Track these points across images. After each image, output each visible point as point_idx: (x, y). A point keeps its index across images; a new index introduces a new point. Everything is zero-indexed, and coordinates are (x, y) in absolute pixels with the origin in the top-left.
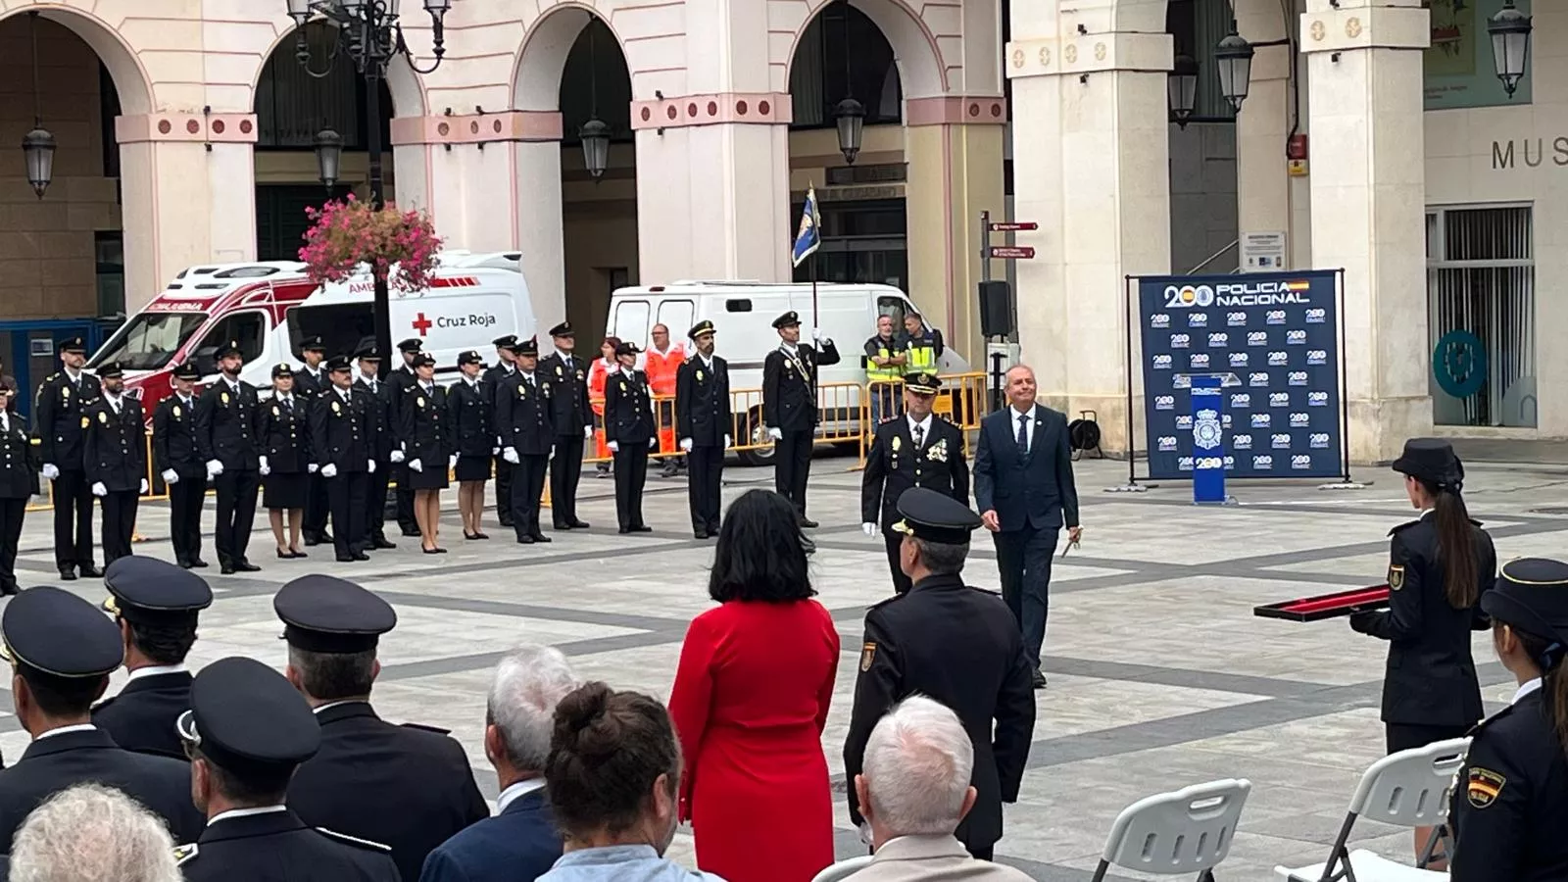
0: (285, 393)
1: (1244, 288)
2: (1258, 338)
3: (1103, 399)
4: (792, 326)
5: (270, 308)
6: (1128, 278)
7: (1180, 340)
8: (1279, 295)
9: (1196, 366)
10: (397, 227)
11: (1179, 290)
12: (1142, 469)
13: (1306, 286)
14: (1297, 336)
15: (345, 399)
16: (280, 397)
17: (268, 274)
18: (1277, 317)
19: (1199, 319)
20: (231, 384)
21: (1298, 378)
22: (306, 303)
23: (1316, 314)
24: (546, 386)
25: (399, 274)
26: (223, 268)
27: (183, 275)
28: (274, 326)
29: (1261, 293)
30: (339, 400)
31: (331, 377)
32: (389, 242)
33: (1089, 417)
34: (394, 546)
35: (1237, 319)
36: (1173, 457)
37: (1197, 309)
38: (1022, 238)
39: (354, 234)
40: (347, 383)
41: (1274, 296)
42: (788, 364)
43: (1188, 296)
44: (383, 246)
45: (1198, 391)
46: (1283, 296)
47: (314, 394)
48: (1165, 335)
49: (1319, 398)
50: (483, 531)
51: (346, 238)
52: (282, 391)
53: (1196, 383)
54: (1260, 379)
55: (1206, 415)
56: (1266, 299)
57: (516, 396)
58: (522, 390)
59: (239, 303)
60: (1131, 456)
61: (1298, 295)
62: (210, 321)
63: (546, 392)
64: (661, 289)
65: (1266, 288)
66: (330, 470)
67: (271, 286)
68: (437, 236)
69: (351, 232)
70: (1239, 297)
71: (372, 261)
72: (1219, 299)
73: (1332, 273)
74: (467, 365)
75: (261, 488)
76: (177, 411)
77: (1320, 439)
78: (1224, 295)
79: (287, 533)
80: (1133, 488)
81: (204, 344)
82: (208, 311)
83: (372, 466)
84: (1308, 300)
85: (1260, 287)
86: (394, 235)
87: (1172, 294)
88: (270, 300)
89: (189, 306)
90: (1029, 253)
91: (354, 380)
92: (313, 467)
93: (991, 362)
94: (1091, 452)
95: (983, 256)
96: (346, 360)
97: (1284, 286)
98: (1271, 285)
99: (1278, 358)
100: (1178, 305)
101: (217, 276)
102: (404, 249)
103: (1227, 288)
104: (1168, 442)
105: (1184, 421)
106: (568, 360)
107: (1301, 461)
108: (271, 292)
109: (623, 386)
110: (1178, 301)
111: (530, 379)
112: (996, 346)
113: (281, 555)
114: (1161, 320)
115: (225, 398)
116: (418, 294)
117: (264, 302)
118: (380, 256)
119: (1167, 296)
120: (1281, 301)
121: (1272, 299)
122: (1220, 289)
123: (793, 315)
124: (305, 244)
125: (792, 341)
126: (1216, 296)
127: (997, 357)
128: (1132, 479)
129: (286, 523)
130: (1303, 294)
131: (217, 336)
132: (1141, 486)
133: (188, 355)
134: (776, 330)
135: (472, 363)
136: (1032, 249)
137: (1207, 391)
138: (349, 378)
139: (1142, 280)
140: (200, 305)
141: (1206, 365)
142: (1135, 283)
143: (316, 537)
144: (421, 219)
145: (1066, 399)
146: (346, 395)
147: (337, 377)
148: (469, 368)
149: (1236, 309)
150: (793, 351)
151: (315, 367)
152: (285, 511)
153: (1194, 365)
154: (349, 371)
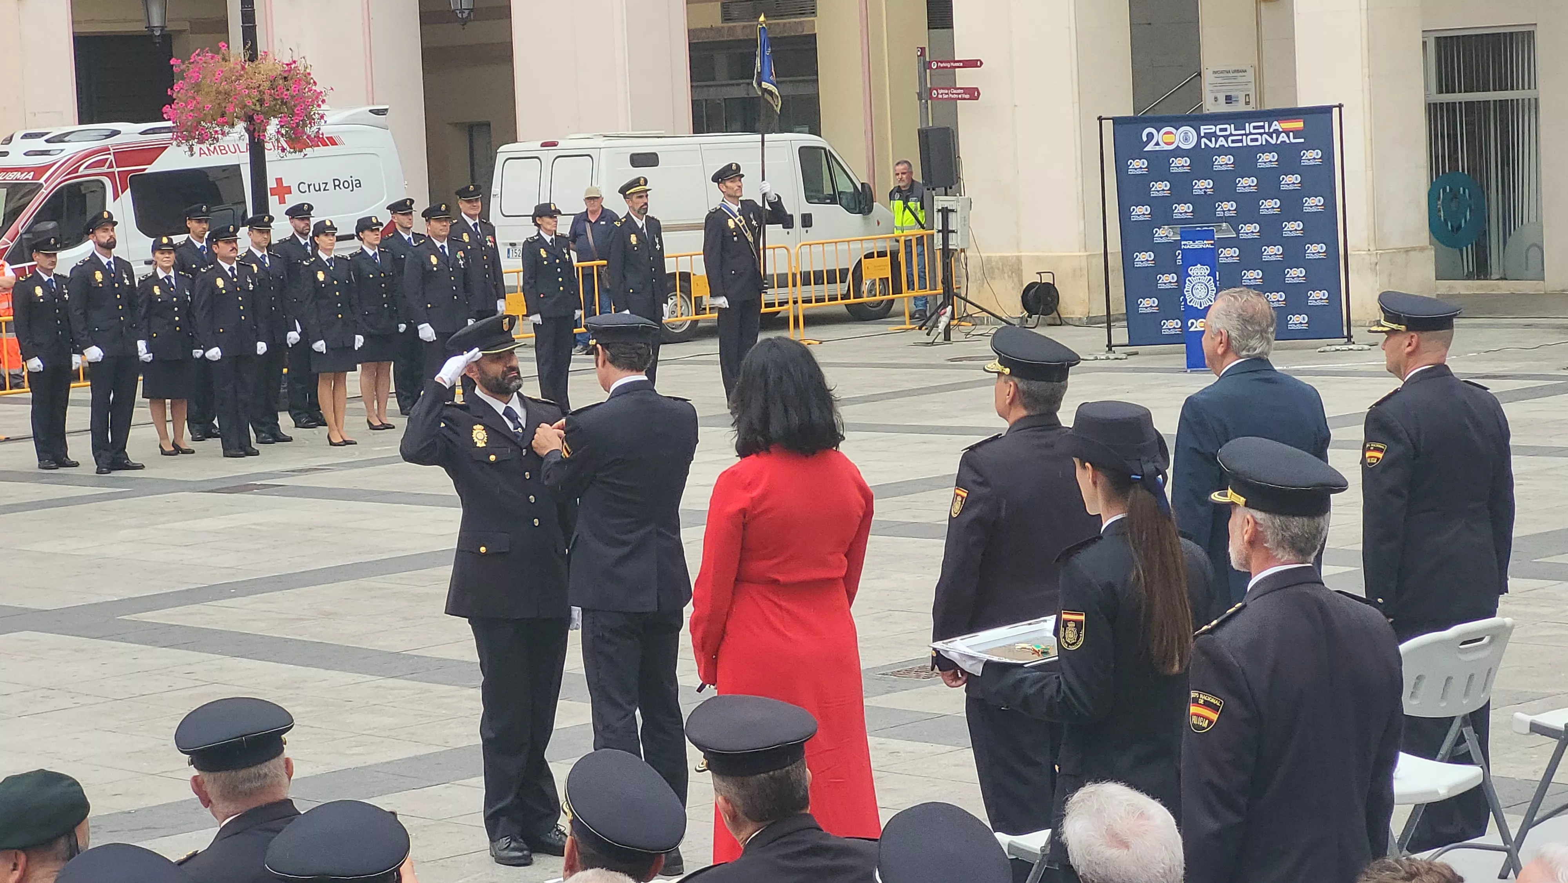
0: (165, 269)
1: (1230, 128)
2: (1247, 183)
3: (1060, 258)
4: (732, 180)
5: (111, 176)
6: (1100, 119)
7: (1160, 188)
8: (1270, 135)
9: (1179, 216)
10: (274, 80)
11: (1158, 132)
12: (1120, 334)
13: (1299, 125)
14: (1291, 181)
15: (230, 274)
16: (161, 275)
17: (108, 137)
18: (1267, 159)
19: (1180, 164)
20: (105, 261)
21: (1293, 228)
22: (151, 169)
23: (1311, 156)
24: (460, 254)
25: (278, 132)
26: (56, 132)
27: (10, 140)
28: (116, 196)
29: (1251, 134)
30: (223, 274)
31: (215, 249)
32: (266, 97)
33: (1047, 279)
34: (290, 439)
35: (1224, 162)
36: (1155, 319)
37: (1178, 152)
38: (964, 78)
39: (226, 87)
40: (233, 255)
41: (1265, 136)
42: (731, 224)
43: (1169, 138)
44: (261, 101)
45: (1189, 245)
46: (1274, 135)
47: (198, 269)
48: (1144, 181)
49: (1316, 250)
50: (389, 421)
51: (219, 93)
52: (163, 268)
53: (1186, 235)
54: (1250, 230)
55: (1199, 272)
56: (1256, 140)
57: (428, 267)
58: (434, 260)
59: (76, 170)
60: (1109, 321)
61: (1291, 134)
62: (44, 192)
63: (461, 262)
64: (554, 144)
65: (1255, 128)
66: (215, 353)
67: (112, 151)
68: (318, 88)
69: (224, 86)
70: (1226, 138)
71: (249, 119)
72: (1203, 140)
73: (1328, 110)
74: (367, 232)
75: (141, 378)
76: (39, 291)
77: (1318, 297)
78: (1208, 136)
79: (170, 427)
80: (1112, 356)
81: (39, 217)
82: (42, 181)
83: (262, 347)
84: (1302, 140)
85: (1249, 127)
86: (272, 88)
87: (1150, 136)
88: (111, 166)
89: (18, 175)
90: (973, 94)
91: (242, 252)
92: (198, 353)
93: (938, 218)
94: (1048, 319)
95: (920, 99)
96: (231, 229)
97: (1276, 125)
98: (1262, 124)
99: (1270, 206)
100: (1157, 148)
101: (47, 141)
102: (284, 103)
103: (1211, 128)
104: (1148, 304)
105: (1167, 280)
106: (475, 225)
107: (1298, 321)
108: (111, 157)
109: (543, 253)
110: (1157, 144)
111: (443, 247)
112: (941, 201)
113: (163, 453)
114: (1138, 165)
115: (99, 276)
116: (298, 155)
117: (105, 169)
118: (258, 113)
119: (1145, 139)
120: (1273, 142)
121: (1262, 140)
122: (1204, 129)
123: (734, 167)
124: (171, 101)
125: (734, 197)
126: (1200, 138)
127: (946, 212)
128: (1110, 346)
129: (169, 417)
130: (1297, 133)
131: (51, 209)
132: (1119, 352)
133: (21, 231)
134: (716, 184)
135: (372, 230)
136: (977, 89)
137: (1199, 245)
138: (235, 249)
139: (1116, 121)
140: (32, 173)
141: (1189, 216)
142: (1108, 126)
143: (203, 432)
144: (302, 68)
145: (1019, 259)
146: (232, 269)
147: (222, 248)
148: (368, 235)
149: (1223, 151)
150: (735, 208)
151: (200, 238)
152: (168, 401)
153: (1176, 216)
154: (235, 241)
